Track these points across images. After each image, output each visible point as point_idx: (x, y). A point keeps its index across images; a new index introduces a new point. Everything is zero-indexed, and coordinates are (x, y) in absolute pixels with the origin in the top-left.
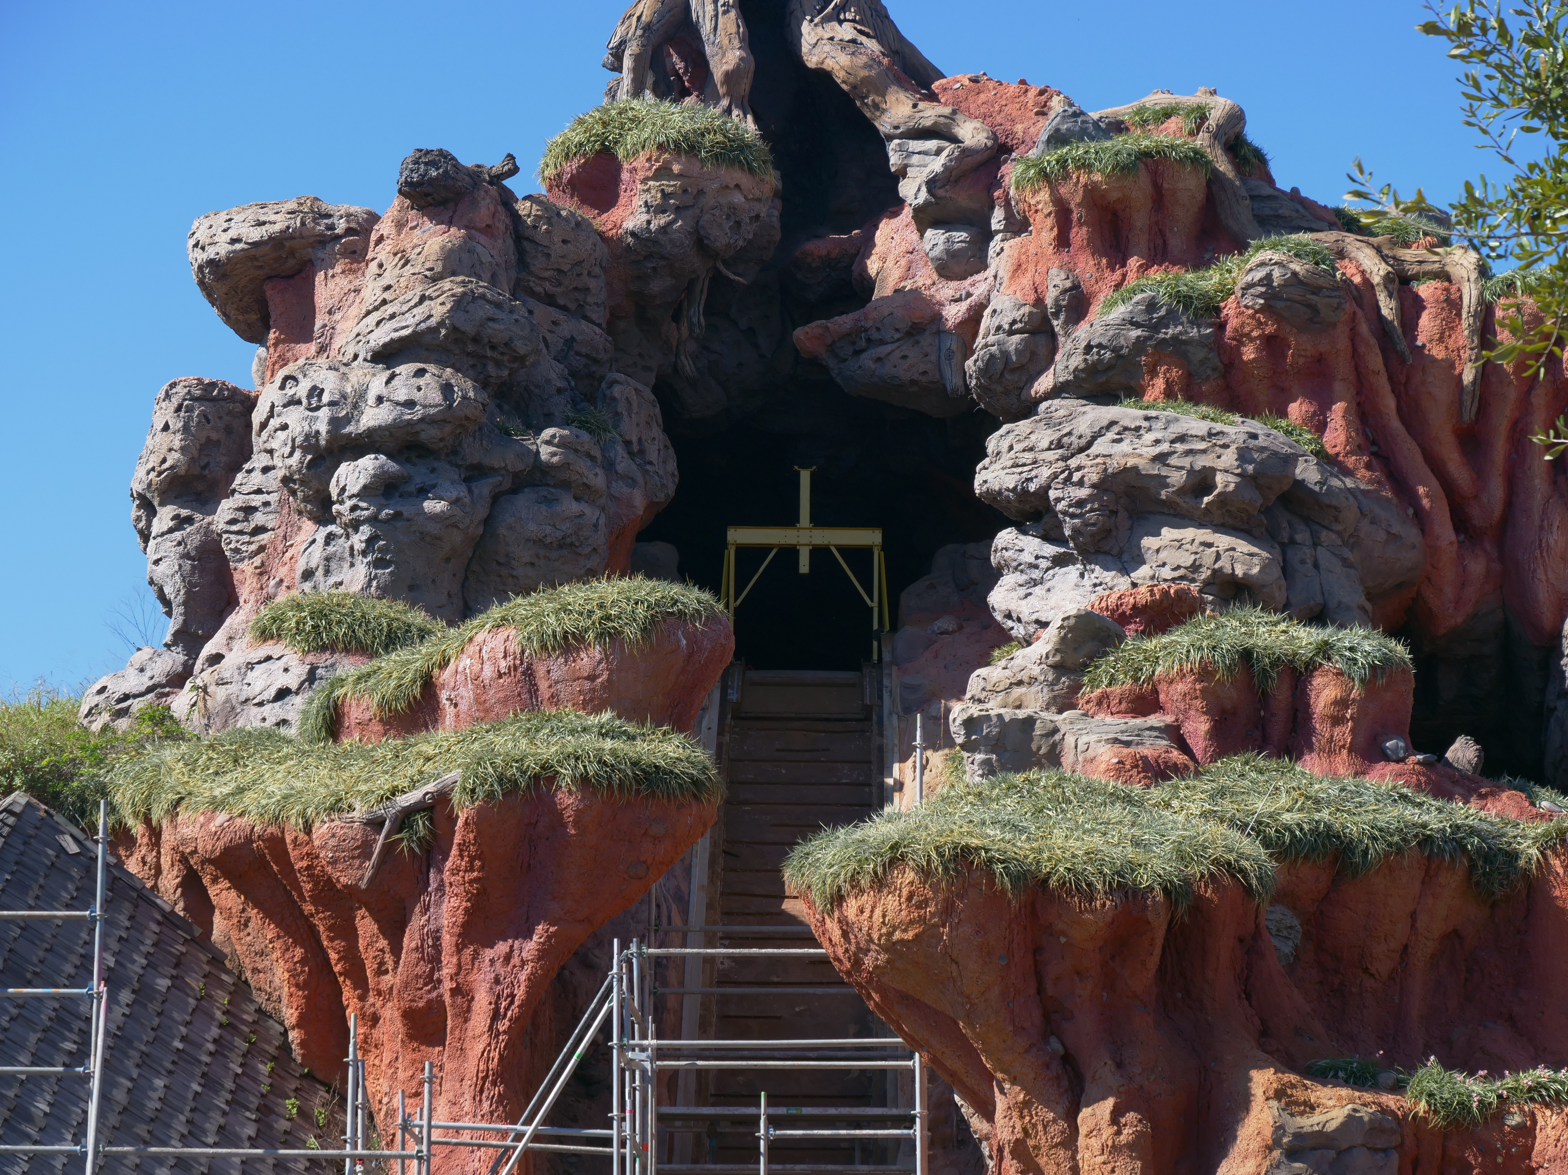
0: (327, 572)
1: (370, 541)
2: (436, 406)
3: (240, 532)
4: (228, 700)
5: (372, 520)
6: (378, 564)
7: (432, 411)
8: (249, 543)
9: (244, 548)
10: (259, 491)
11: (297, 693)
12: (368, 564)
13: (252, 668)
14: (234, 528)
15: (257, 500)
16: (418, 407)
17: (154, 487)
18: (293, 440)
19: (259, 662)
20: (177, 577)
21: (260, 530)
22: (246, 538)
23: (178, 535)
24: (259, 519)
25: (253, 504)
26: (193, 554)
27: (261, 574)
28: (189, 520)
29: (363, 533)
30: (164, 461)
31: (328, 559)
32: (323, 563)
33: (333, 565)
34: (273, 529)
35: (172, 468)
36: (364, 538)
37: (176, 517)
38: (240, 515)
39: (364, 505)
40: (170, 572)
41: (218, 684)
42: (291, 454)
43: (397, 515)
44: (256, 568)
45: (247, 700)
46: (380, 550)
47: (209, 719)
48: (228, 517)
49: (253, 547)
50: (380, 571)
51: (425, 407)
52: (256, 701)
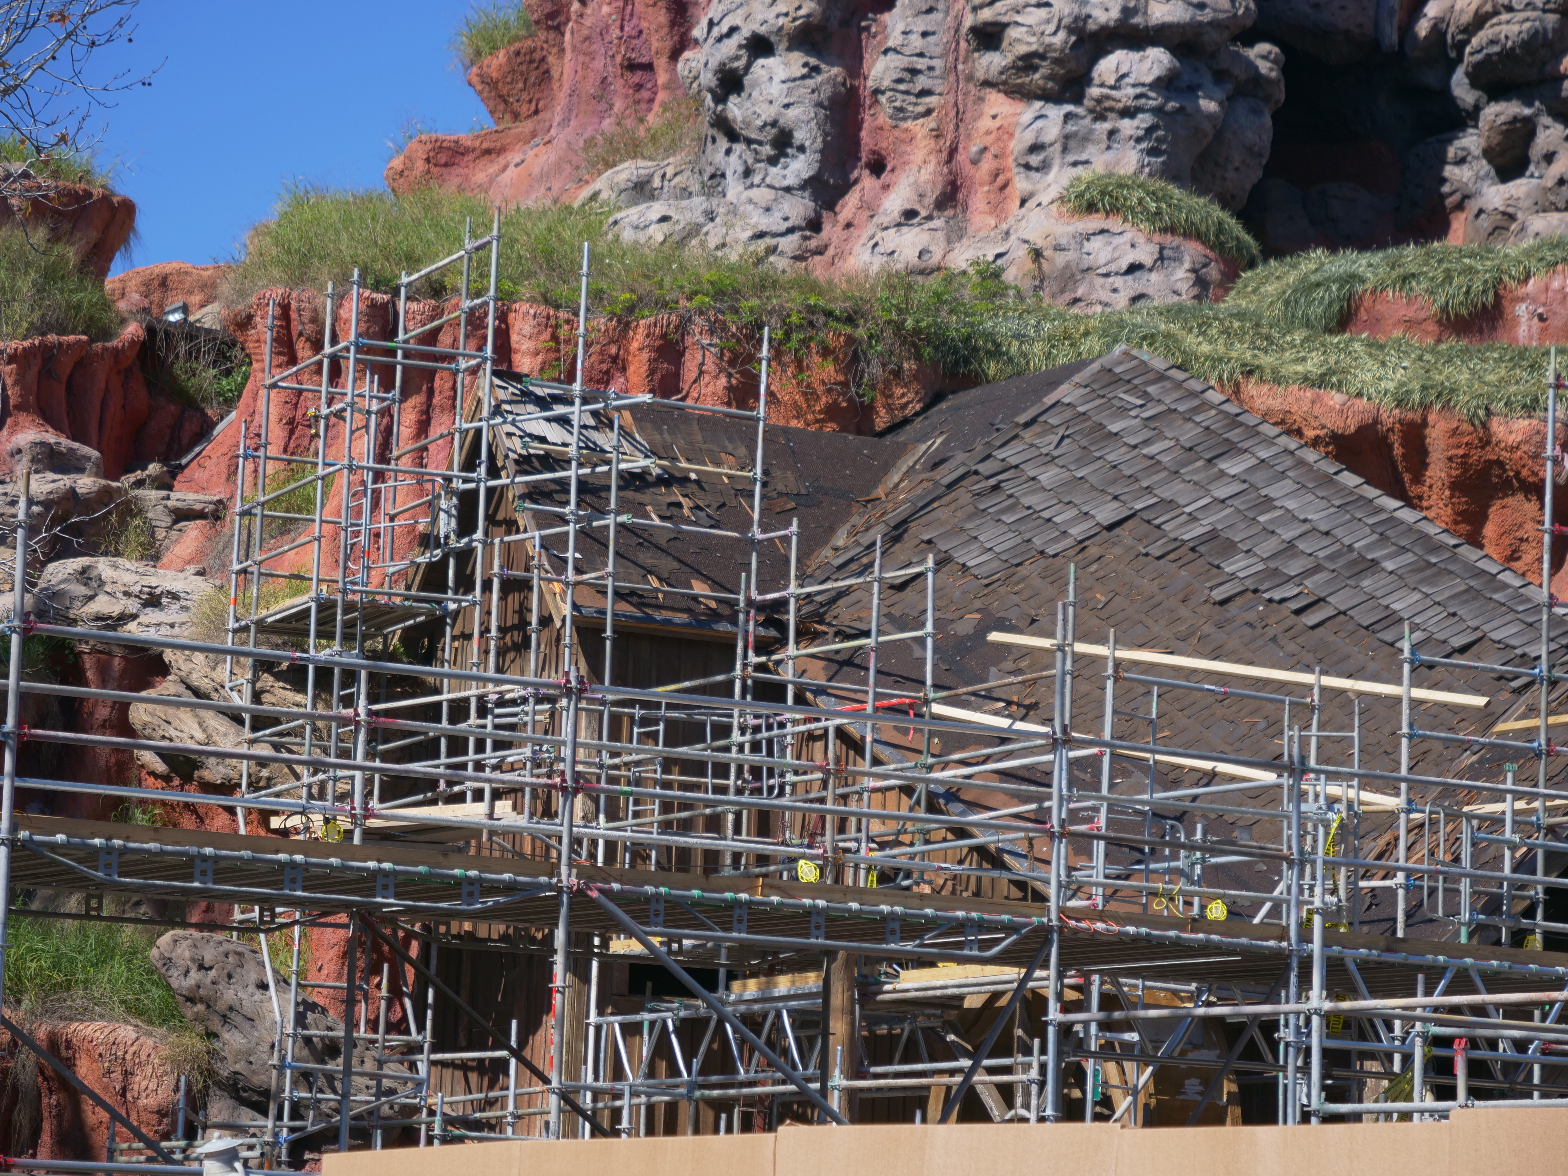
0: (1065, 150)
1: (1149, 131)
2: (1225, 11)
3: (907, 93)
4: (1067, 266)
5: (1157, 111)
6: (1152, 152)
7: (1222, 16)
8: (916, 104)
9: (910, 108)
10: (921, 55)
11: (1151, 270)
12: (1142, 151)
13: (1088, 240)
14: (902, 87)
15: (921, 64)
16: (1207, 10)
17: (784, 32)
18: (1060, 20)
19: (1094, 234)
20: (813, 124)
21: (925, 93)
22: (912, 99)
23: (810, 83)
24: (922, 82)
25: (919, 67)
26: (826, 103)
27: (937, 137)
28: (816, 70)
29: (1142, 121)
30: (799, 8)
31: (1067, 137)
32: (1062, 140)
33: (1072, 144)
34: (940, 94)
35: (808, 16)
36: (1144, 125)
37: (805, 65)
38: (907, 76)
39: (1152, 94)
40: (805, 118)
41: (1055, 249)
42: (1055, 33)
43: (1181, 110)
44: (932, 130)
45: (1088, 269)
46: (1158, 140)
47: (1042, 281)
48: (896, 76)
49: (920, 109)
50: (1153, 159)
51: (1215, 10)
52: (1100, 271)
